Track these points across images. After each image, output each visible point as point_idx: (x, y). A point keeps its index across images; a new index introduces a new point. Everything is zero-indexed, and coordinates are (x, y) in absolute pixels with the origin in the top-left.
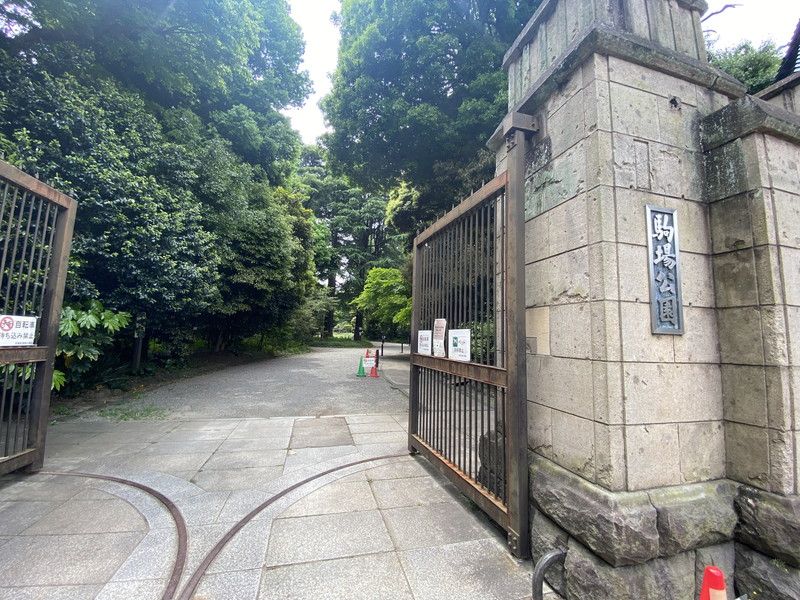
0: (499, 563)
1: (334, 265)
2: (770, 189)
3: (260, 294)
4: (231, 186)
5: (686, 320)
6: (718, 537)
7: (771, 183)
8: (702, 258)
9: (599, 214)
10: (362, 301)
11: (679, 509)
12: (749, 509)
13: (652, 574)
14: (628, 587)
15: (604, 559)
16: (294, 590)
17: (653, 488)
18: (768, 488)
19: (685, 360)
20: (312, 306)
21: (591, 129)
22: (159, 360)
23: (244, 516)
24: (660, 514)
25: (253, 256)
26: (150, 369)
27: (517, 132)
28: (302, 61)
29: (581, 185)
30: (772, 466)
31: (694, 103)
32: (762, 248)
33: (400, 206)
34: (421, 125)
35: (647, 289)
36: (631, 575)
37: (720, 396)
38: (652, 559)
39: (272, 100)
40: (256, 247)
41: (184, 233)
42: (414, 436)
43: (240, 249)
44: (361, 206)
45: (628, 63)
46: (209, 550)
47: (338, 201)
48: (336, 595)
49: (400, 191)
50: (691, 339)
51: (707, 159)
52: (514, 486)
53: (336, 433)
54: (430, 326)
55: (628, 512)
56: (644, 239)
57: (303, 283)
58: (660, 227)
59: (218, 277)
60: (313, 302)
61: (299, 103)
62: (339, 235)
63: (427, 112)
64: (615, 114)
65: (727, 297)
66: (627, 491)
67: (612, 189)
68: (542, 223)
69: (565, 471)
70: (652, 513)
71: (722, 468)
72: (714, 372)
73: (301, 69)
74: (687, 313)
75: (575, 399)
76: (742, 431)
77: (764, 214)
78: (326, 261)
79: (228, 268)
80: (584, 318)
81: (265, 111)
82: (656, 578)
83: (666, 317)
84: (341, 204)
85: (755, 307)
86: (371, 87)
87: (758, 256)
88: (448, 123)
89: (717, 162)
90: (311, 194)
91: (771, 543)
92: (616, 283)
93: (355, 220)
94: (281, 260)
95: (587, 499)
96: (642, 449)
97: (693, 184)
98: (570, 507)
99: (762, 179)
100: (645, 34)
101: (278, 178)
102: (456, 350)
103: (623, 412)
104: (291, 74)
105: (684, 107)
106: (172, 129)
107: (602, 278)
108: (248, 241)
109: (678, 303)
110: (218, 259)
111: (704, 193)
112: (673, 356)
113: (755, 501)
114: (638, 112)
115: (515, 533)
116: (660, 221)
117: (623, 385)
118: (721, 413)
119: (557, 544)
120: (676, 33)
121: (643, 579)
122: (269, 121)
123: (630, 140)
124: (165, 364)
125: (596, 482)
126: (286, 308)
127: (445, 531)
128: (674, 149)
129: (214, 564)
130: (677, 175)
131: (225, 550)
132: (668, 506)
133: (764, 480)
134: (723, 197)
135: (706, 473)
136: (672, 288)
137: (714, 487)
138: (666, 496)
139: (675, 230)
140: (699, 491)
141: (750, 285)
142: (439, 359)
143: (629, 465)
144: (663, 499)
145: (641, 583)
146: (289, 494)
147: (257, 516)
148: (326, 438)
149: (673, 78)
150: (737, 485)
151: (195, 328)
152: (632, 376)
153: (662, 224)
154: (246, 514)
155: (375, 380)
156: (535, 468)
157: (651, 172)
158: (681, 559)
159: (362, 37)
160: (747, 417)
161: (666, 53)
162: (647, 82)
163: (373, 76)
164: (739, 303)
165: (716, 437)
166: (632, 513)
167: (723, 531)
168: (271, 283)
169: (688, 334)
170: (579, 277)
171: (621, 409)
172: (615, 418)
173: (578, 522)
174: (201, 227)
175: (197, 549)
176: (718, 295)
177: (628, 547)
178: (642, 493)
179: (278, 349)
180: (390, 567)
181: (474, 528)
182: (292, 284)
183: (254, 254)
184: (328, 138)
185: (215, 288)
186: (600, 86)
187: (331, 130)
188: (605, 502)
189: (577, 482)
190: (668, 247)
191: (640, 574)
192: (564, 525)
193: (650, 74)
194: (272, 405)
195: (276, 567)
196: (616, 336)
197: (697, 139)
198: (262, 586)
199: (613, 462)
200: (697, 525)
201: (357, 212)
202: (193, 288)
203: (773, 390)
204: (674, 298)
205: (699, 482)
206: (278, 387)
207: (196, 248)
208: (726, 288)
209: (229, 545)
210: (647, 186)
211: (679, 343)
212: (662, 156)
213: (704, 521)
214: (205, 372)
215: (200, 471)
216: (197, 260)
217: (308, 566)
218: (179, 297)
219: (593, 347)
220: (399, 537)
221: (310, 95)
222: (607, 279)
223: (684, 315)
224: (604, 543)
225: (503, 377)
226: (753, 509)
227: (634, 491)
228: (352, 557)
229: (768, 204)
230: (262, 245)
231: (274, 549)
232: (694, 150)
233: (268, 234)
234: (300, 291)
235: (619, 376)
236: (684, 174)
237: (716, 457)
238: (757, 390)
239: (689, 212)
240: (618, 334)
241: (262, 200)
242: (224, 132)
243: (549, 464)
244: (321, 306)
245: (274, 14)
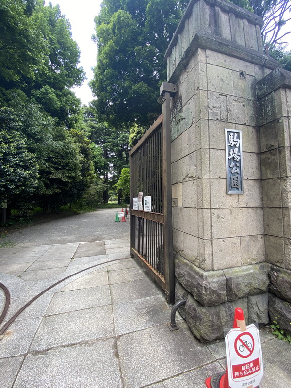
0: (160, 307)
1: (106, 167)
2: (288, 117)
3: (65, 184)
4: (43, 129)
5: (245, 186)
6: (259, 291)
7: (288, 114)
8: (255, 155)
9: (200, 134)
10: (119, 185)
11: (238, 278)
12: (275, 277)
13: (224, 309)
14: (211, 317)
15: (200, 304)
16: (56, 326)
17: (226, 268)
18: (284, 267)
19: (245, 206)
20: (95, 189)
21: (197, 90)
22: (16, 219)
23: (40, 292)
24: (228, 281)
25: (59, 164)
26: (11, 223)
27: (166, 93)
28: (79, 62)
29: (194, 119)
30: (285, 256)
31: (253, 74)
32: (282, 148)
33: (135, 136)
34: (140, 94)
35: (225, 171)
36: (213, 311)
37: (262, 223)
38: (224, 303)
39: (64, 84)
40: (61, 160)
41: (17, 154)
42: (133, 249)
43: (52, 161)
44: (118, 138)
45: (217, 53)
46: (18, 309)
47: (106, 135)
48: (76, 327)
49: (135, 129)
50: (248, 196)
51: (259, 104)
52: (167, 270)
53: (98, 249)
54: (137, 196)
55: (212, 280)
56: (224, 146)
57: (88, 177)
58: (232, 140)
59: (39, 176)
60: (96, 186)
61: (79, 84)
62: (108, 152)
63: (142, 87)
64: (209, 81)
65: (266, 174)
66: (213, 270)
67: (207, 121)
68: (179, 140)
69: (188, 262)
70: (225, 280)
71: (263, 257)
72: (259, 211)
73: (78, 66)
74: (246, 183)
75: (192, 227)
76: (272, 239)
77: (283, 130)
78: (102, 166)
79: (47, 171)
80: (194, 187)
81: (61, 89)
82: (226, 311)
83: (234, 185)
84: (107, 137)
85: (279, 178)
86: (113, 74)
87: (280, 153)
88: (154, 93)
89: (263, 105)
90: (91, 132)
91: (283, 294)
92: (209, 170)
93: (115, 145)
94: (74, 166)
95: (195, 275)
96: (221, 250)
97: (251, 117)
98: (188, 279)
99: (283, 112)
100: (229, 37)
101: (71, 124)
102: (146, 207)
103: (212, 233)
104: (74, 69)
105: (247, 77)
106: (11, 100)
107: (201, 167)
108: (56, 157)
109: (241, 178)
110: (38, 167)
111: (256, 122)
112: (238, 204)
113: (277, 273)
114: (222, 80)
115: (168, 292)
116: (232, 137)
117: (211, 220)
118: (263, 231)
119: (183, 297)
120: (246, 37)
121: (219, 312)
122: (64, 94)
123: (217, 94)
124: (19, 220)
125: (200, 267)
126: (80, 190)
127: (138, 293)
128: (241, 99)
129: (20, 316)
130: (242, 112)
131: (27, 309)
132: (233, 277)
133: (282, 263)
134: (265, 123)
135: (255, 260)
136: (238, 171)
137: (258, 267)
138: (232, 272)
139: (240, 141)
140: (250, 269)
141: (276, 167)
142: (140, 211)
143: (214, 258)
144: (230, 274)
145: (218, 315)
146: (66, 280)
147: (47, 292)
148: (92, 252)
149: (242, 61)
150: (270, 265)
151: (34, 202)
152: (216, 215)
153: (233, 138)
154: (42, 291)
155: (124, 223)
156: (177, 261)
157: (229, 111)
158: (240, 302)
159: (106, 48)
160: (274, 233)
161: (238, 47)
162: (227, 63)
163: (114, 69)
164: (271, 177)
165: (260, 242)
166: (214, 281)
167: (261, 288)
168: (70, 178)
169: (246, 193)
170: (193, 167)
171: (211, 231)
172: (207, 236)
173: (190, 286)
174: (27, 150)
175: (13, 308)
176: (263, 173)
177: (210, 297)
178: (220, 271)
179: (80, 210)
180: (107, 312)
181: (153, 291)
182: (81, 178)
183: (60, 164)
184: (95, 103)
185: (37, 182)
186: (201, 66)
187: (96, 98)
188: (201, 276)
189: (192, 267)
190: (236, 150)
191: (218, 310)
192: (186, 288)
193: (229, 59)
194: (69, 238)
195: (50, 316)
196: (208, 196)
197: (254, 94)
198: (41, 325)
199: (206, 257)
200: (246, 286)
201: (116, 140)
202: (25, 182)
203: (286, 219)
204: (238, 175)
205: (251, 264)
206: (75, 229)
207: (24, 161)
208: (266, 169)
209: (29, 307)
210: (226, 119)
211: (241, 197)
212: (235, 103)
213: (250, 284)
214: (40, 223)
215: (25, 271)
216: (26, 168)
217: (66, 314)
218: (17, 187)
219: (198, 202)
220: (115, 297)
221: (85, 80)
222: (203, 167)
223: (244, 184)
224: (200, 296)
225: (163, 218)
226: (276, 277)
227: (217, 270)
228: (89, 308)
229: (286, 125)
230: (64, 159)
231: (51, 308)
232: (252, 99)
233: (66, 153)
234: (87, 181)
235: (209, 215)
236: (246, 112)
237: (260, 252)
238: (279, 219)
239: (248, 131)
240: (209, 195)
241: (62, 136)
242: (39, 100)
243: (182, 259)
244: (100, 188)
245: (62, 37)
